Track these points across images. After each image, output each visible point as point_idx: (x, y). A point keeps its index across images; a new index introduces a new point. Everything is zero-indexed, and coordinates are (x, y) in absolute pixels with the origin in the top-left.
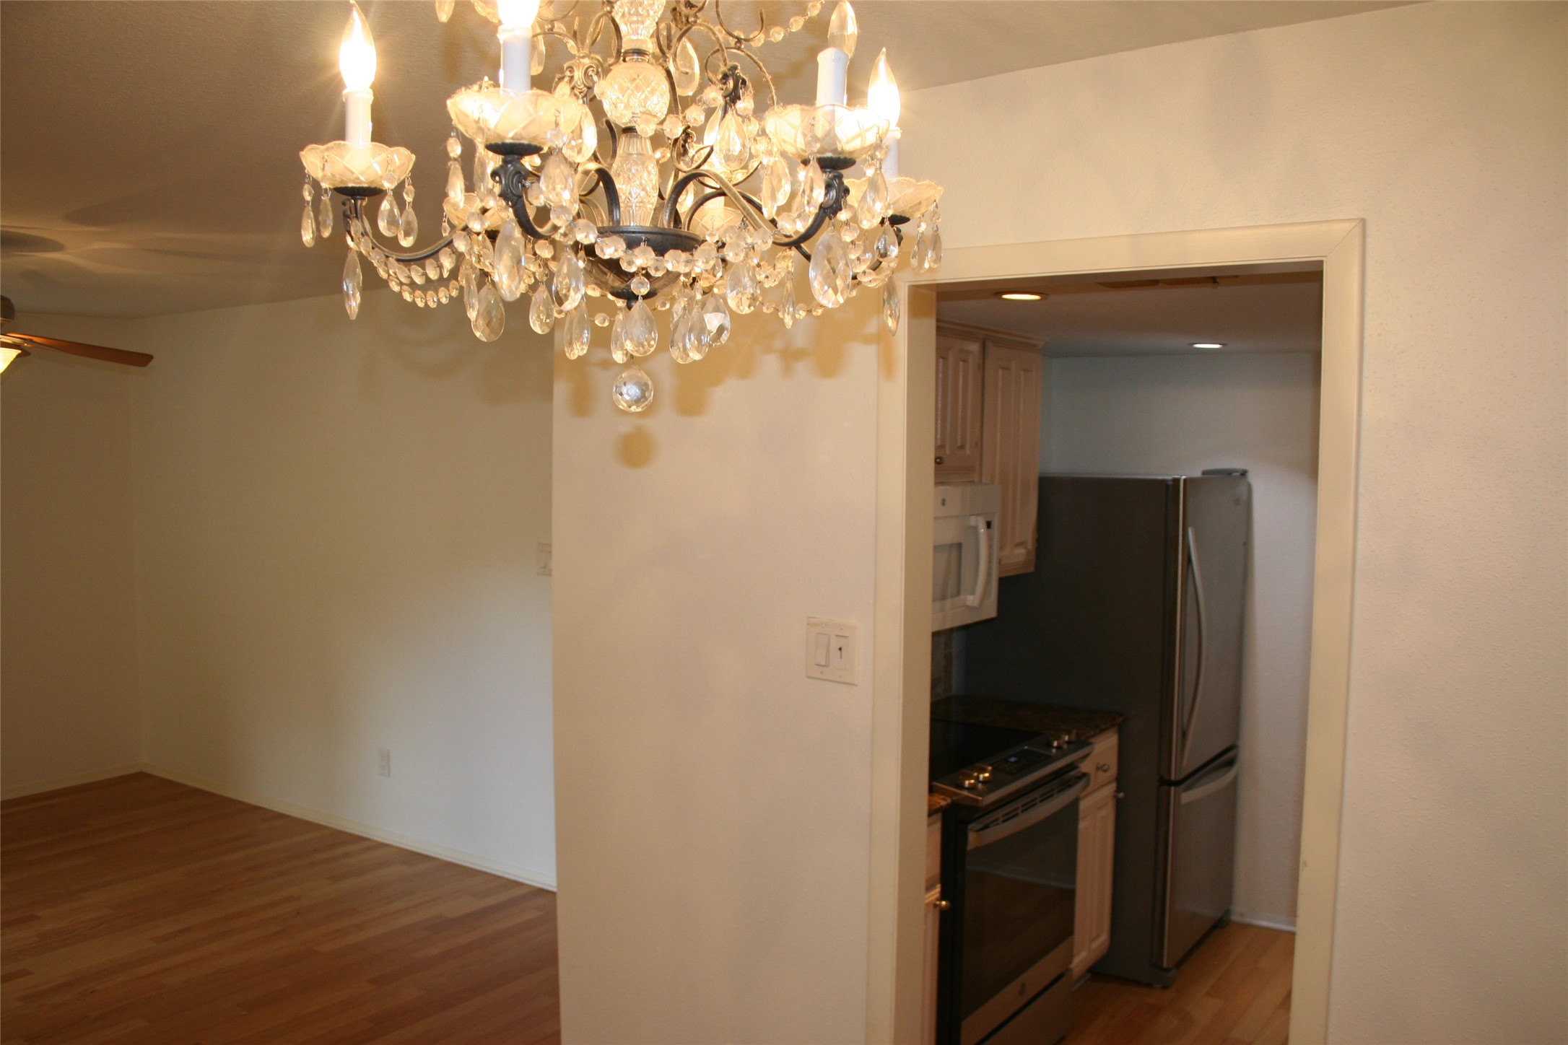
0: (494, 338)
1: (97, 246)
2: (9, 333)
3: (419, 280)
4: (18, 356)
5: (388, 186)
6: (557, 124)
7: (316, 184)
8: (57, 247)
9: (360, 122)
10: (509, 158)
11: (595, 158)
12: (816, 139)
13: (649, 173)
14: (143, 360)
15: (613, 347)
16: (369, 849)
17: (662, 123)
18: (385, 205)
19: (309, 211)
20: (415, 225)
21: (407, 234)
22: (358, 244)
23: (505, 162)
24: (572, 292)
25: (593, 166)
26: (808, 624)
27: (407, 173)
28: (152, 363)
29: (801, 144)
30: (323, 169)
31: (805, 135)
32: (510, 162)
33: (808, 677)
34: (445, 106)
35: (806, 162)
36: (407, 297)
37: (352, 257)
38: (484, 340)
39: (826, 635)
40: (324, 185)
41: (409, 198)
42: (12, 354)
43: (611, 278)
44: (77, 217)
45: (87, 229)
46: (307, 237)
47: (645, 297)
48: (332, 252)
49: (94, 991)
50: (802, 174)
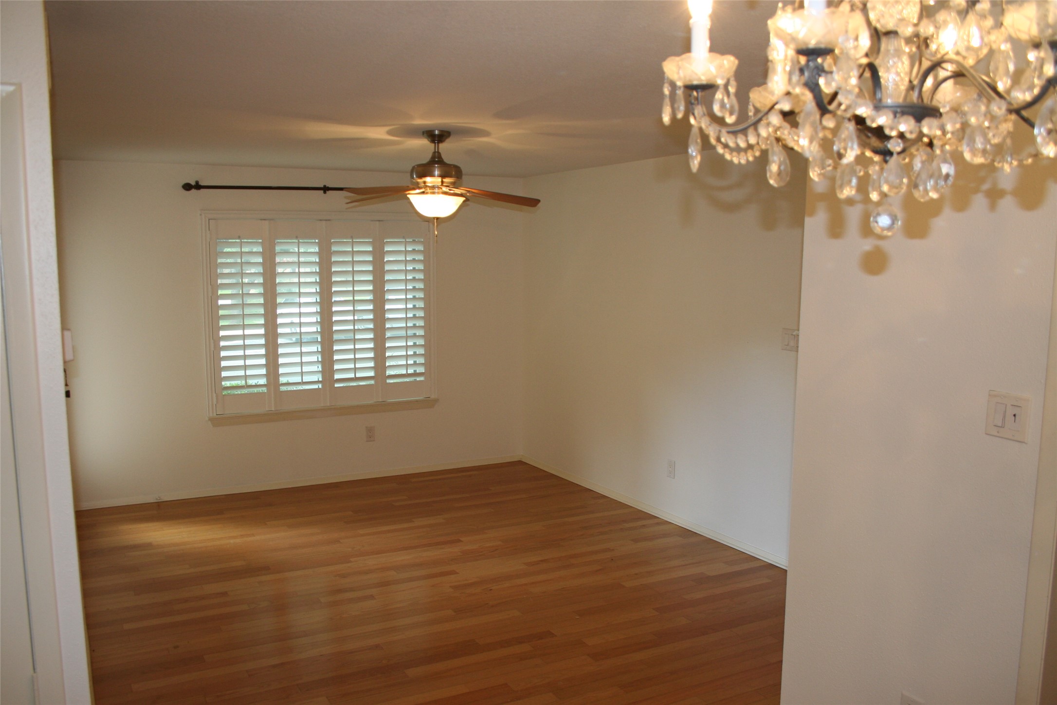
0: (782, 184)
1: (510, 132)
2: (460, 187)
3: (742, 145)
4: (464, 201)
5: (720, 82)
6: (847, 32)
7: (673, 85)
8: (486, 134)
9: (701, 41)
10: (811, 58)
11: (867, 55)
12: (1048, 26)
13: (903, 63)
14: (533, 203)
15: (870, 189)
16: (658, 524)
17: (916, 25)
18: (719, 95)
19: (667, 101)
20: (736, 107)
21: (731, 114)
22: (699, 122)
23: (808, 61)
24: (849, 151)
25: (865, 61)
26: (989, 395)
27: (732, 73)
28: (540, 205)
29: (1034, 31)
30: (678, 73)
31: (1038, 24)
32: (812, 60)
33: (986, 434)
34: (766, 25)
35: (1037, 46)
36: (728, 157)
37: (695, 131)
38: (776, 185)
39: (1004, 404)
40: (679, 83)
41: (732, 90)
42: (461, 200)
43: (875, 142)
44: (499, 115)
45: (504, 122)
46: (666, 119)
47: (899, 153)
48: (681, 128)
49: (491, 590)
50: (1032, 56)
